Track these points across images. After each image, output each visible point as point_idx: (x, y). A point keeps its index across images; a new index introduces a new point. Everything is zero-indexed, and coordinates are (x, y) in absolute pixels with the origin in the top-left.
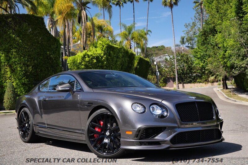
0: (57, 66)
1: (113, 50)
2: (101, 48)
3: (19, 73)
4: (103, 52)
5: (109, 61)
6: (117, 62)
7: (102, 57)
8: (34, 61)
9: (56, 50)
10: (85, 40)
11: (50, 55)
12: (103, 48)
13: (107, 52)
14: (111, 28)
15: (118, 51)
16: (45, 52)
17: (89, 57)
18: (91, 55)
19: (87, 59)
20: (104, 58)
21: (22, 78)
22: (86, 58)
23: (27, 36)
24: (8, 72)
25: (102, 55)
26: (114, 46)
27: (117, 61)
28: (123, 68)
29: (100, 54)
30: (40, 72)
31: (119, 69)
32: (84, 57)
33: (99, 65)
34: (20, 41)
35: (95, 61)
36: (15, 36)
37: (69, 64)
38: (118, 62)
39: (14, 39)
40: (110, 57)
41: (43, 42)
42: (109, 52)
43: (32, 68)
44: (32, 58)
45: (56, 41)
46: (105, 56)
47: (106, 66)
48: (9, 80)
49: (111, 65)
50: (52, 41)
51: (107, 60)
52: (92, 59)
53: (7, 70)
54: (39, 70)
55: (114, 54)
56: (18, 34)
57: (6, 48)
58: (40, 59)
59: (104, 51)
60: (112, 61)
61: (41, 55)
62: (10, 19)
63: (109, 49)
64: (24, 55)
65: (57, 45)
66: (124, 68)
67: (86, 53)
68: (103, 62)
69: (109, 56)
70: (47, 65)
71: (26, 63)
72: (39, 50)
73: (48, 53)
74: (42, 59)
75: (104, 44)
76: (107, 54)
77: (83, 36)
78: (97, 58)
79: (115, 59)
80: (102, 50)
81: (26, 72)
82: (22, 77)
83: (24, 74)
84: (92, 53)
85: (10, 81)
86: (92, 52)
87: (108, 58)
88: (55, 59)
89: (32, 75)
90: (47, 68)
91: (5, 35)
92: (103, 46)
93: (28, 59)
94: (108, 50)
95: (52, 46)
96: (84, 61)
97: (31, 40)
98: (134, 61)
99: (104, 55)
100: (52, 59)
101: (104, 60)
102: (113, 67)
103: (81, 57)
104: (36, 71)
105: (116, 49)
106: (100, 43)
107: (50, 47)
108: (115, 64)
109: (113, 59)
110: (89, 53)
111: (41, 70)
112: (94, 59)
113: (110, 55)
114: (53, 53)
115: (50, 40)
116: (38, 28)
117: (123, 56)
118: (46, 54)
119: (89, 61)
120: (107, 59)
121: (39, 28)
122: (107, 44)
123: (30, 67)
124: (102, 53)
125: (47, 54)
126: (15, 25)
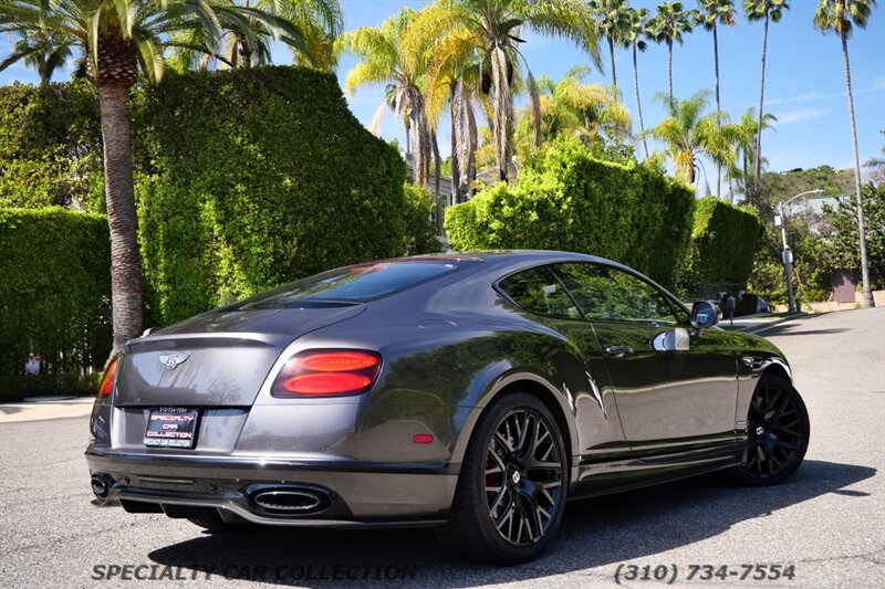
0: (389, 237)
1: (601, 178)
2: (556, 171)
3: (257, 264)
4: (562, 185)
5: (588, 214)
6: (617, 220)
7: (559, 204)
8: (305, 219)
9: (384, 183)
10: (503, 145)
11: (363, 199)
12: (561, 173)
13: (578, 185)
14: (624, 109)
15: (620, 180)
16: (342, 190)
17: (512, 204)
18: (521, 198)
19: (507, 211)
20: (565, 207)
21: (267, 279)
22: (502, 206)
23: (281, 140)
24: (223, 262)
25: (560, 194)
26: (607, 163)
27: (618, 215)
28: (645, 237)
29: (551, 193)
30: (327, 256)
31: (629, 241)
32: (496, 205)
33: (548, 230)
34: (259, 155)
35: (534, 216)
36: (242, 141)
37: (448, 228)
38: (622, 219)
39: (240, 152)
40: (587, 203)
41: (337, 158)
42: (586, 185)
43: (299, 243)
44: (300, 212)
45: (384, 151)
46: (569, 199)
47: (575, 234)
48: (227, 285)
49: (596, 230)
50: (369, 152)
51: (579, 214)
52: (523, 209)
53: (217, 254)
54: (325, 252)
55: (606, 191)
56: (251, 135)
57: (216, 183)
58: (326, 213)
59: (566, 182)
60: (600, 214)
61: (329, 200)
62: (226, 88)
63: (586, 174)
64: (273, 202)
65: (389, 166)
66: (649, 239)
67: (502, 191)
68: (561, 220)
69: (586, 197)
70: (353, 235)
71: (279, 230)
72: (322, 185)
73: (354, 192)
74: (332, 213)
75: (566, 159)
76: (576, 192)
77: (499, 134)
78: (542, 206)
79: (610, 209)
80: (559, 180)
81: (279, 259)
82: (265, 275)
83: (272, 265)
84: (524, 191)
85: (227, 289)
86: (524, 186)
87: (581, 206)
88: (380, 214)
89: (300, 268)
90: (354, 243)
91: (211, 140)
92: (564, 165)
93: (285, 217)
94: (580, 177)
95: (370, 171)
96: (497, 217)
97: (295, 153)
98: (691, 215)
99: (566, 196)
100: (371, 213)
101: (567, 212)
102: (603, 236)
103: (486, 206)
104: (312, 256)
105: (613, 175)
106: (552, 157)
107: (362, 171)
108: (612, 224)
109: (600, 209)
110: (515, 191)
111: (331, 252)
112: (530, 208)
113: (587, 194)
114: (374, 192)
115: (362, 150)
116: (318, 112)
117: (643, 198)
118: (347, 195)
119: (512, 218)
120: (579, 209)
121: (322, 109)
122: (578, 159)
123: (292, 240)
124: (557, 190)
125: (351, 198)
126: (244, 105)
